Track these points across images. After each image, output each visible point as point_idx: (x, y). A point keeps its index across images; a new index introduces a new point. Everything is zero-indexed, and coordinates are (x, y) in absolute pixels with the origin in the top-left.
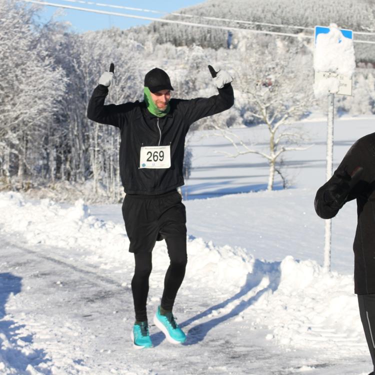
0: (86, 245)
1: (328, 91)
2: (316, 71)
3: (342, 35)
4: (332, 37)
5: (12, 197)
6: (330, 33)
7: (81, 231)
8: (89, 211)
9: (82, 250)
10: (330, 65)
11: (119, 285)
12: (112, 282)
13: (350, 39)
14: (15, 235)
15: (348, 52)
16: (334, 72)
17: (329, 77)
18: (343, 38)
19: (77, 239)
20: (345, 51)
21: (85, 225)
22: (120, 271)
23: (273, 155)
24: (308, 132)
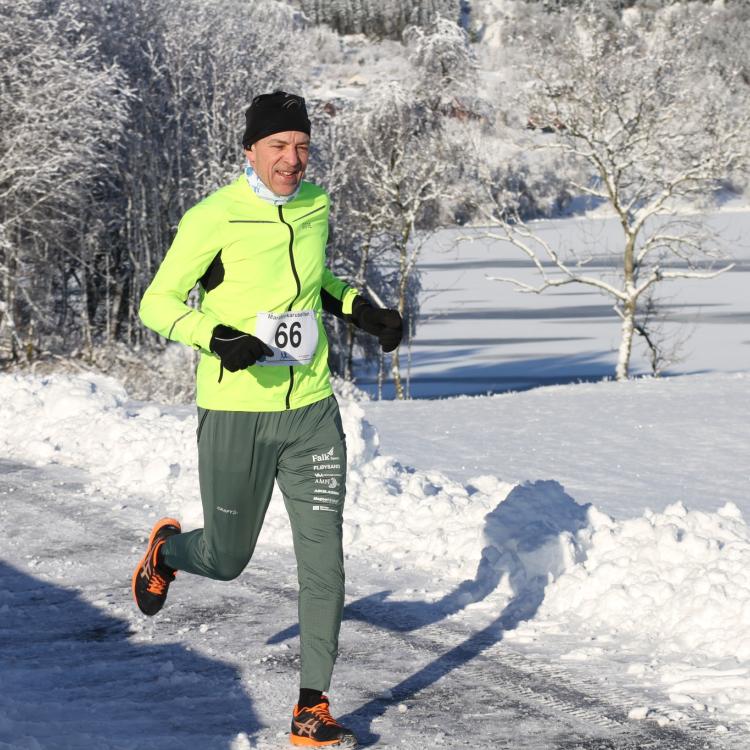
0: (396, 550)
5: (93, 387)
7: (361, 501)
8: (376, 440)
9: (391, 569)
11: (619, 716)
12: (579, 699)
14: (139, 507)
19: (358, 526)
21: (371, 484)
22: (580, 656)
23: (631, 289)
24: (717, 235)
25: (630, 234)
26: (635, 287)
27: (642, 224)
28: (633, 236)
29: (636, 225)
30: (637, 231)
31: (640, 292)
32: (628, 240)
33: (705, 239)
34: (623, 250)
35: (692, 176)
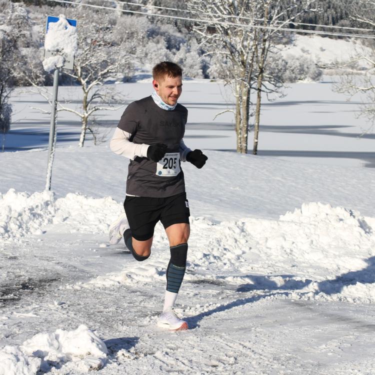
1: (54, 67)
2: (46, 50)
3: (68, 23)
4: (61, 24)
6: (59, 22)
10: (57, 46)
13: (74, 27)
15: (72, 36)
16: (60, 52)
17: (56, 55)
18: (69, 26)
20: (70, 35)
23: (85, 114)
24: (119, 93)
25: (86, 93)
26: (87, 113)
27: (90, 88)
28: (87, 93)
29: (88, 89)
30: (88, 92)
31: (89, 115)
32: (85, 95)
33: (115, 95)
34: (83, 99)
35: (110, 71)
